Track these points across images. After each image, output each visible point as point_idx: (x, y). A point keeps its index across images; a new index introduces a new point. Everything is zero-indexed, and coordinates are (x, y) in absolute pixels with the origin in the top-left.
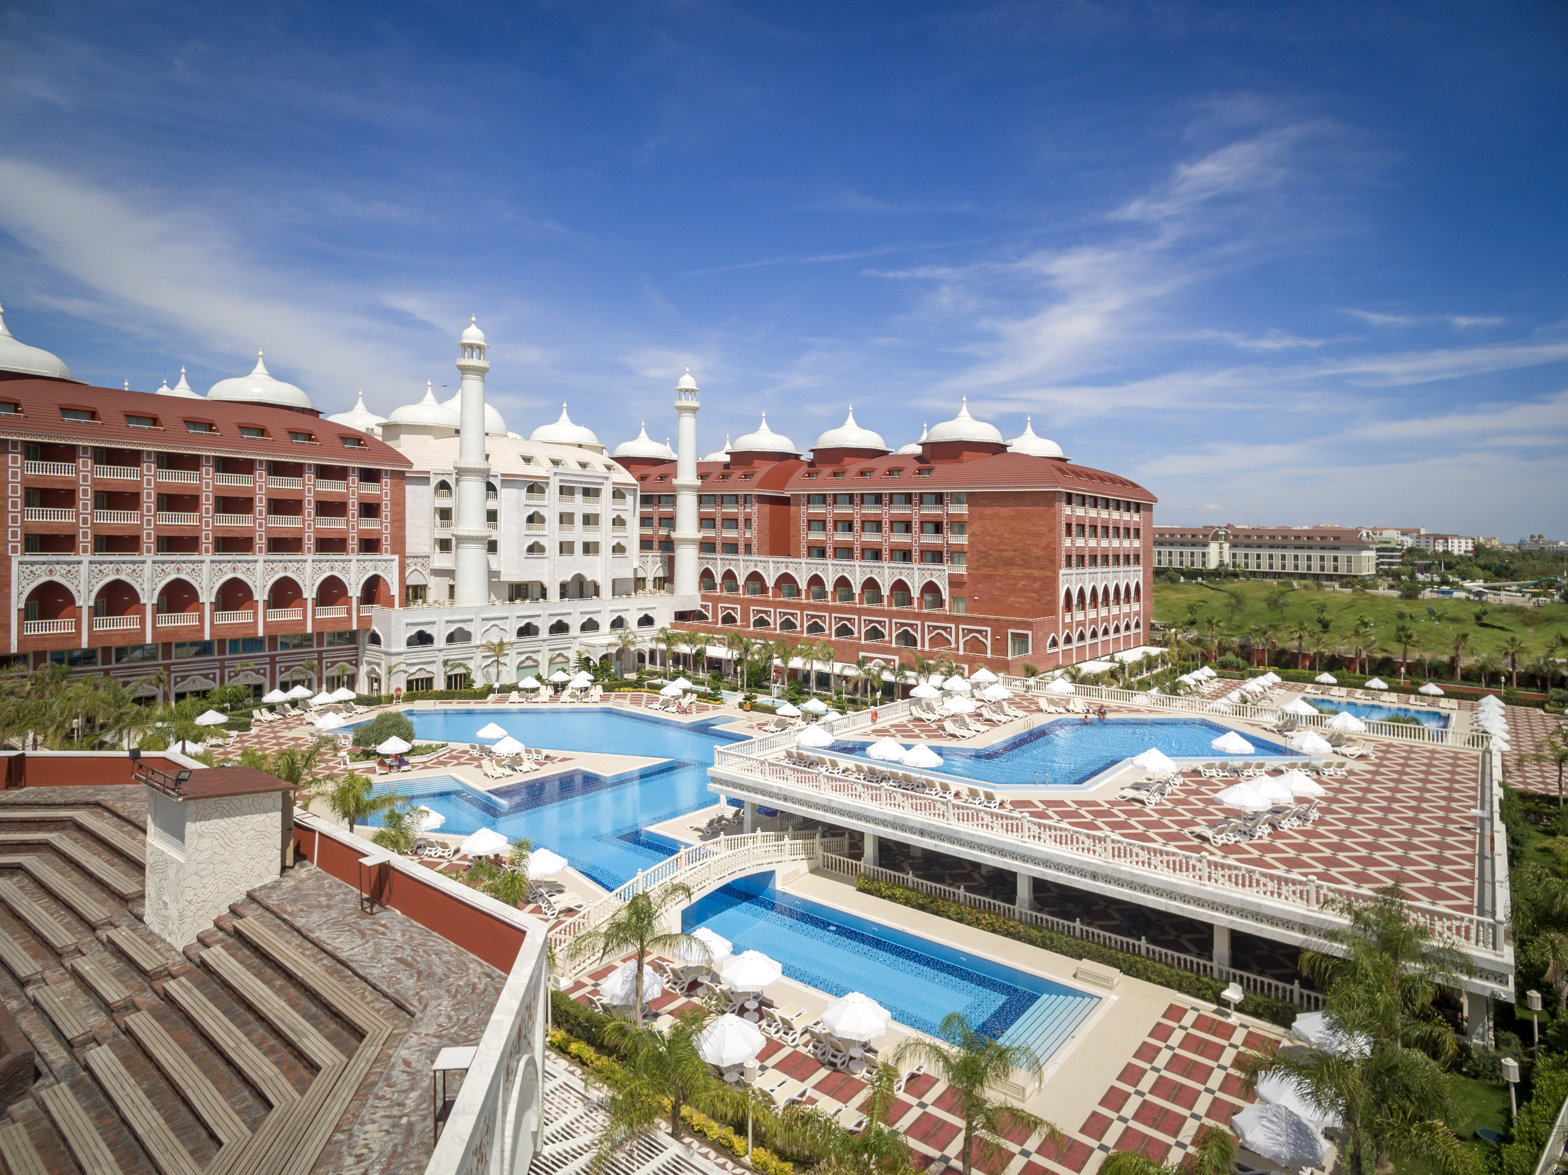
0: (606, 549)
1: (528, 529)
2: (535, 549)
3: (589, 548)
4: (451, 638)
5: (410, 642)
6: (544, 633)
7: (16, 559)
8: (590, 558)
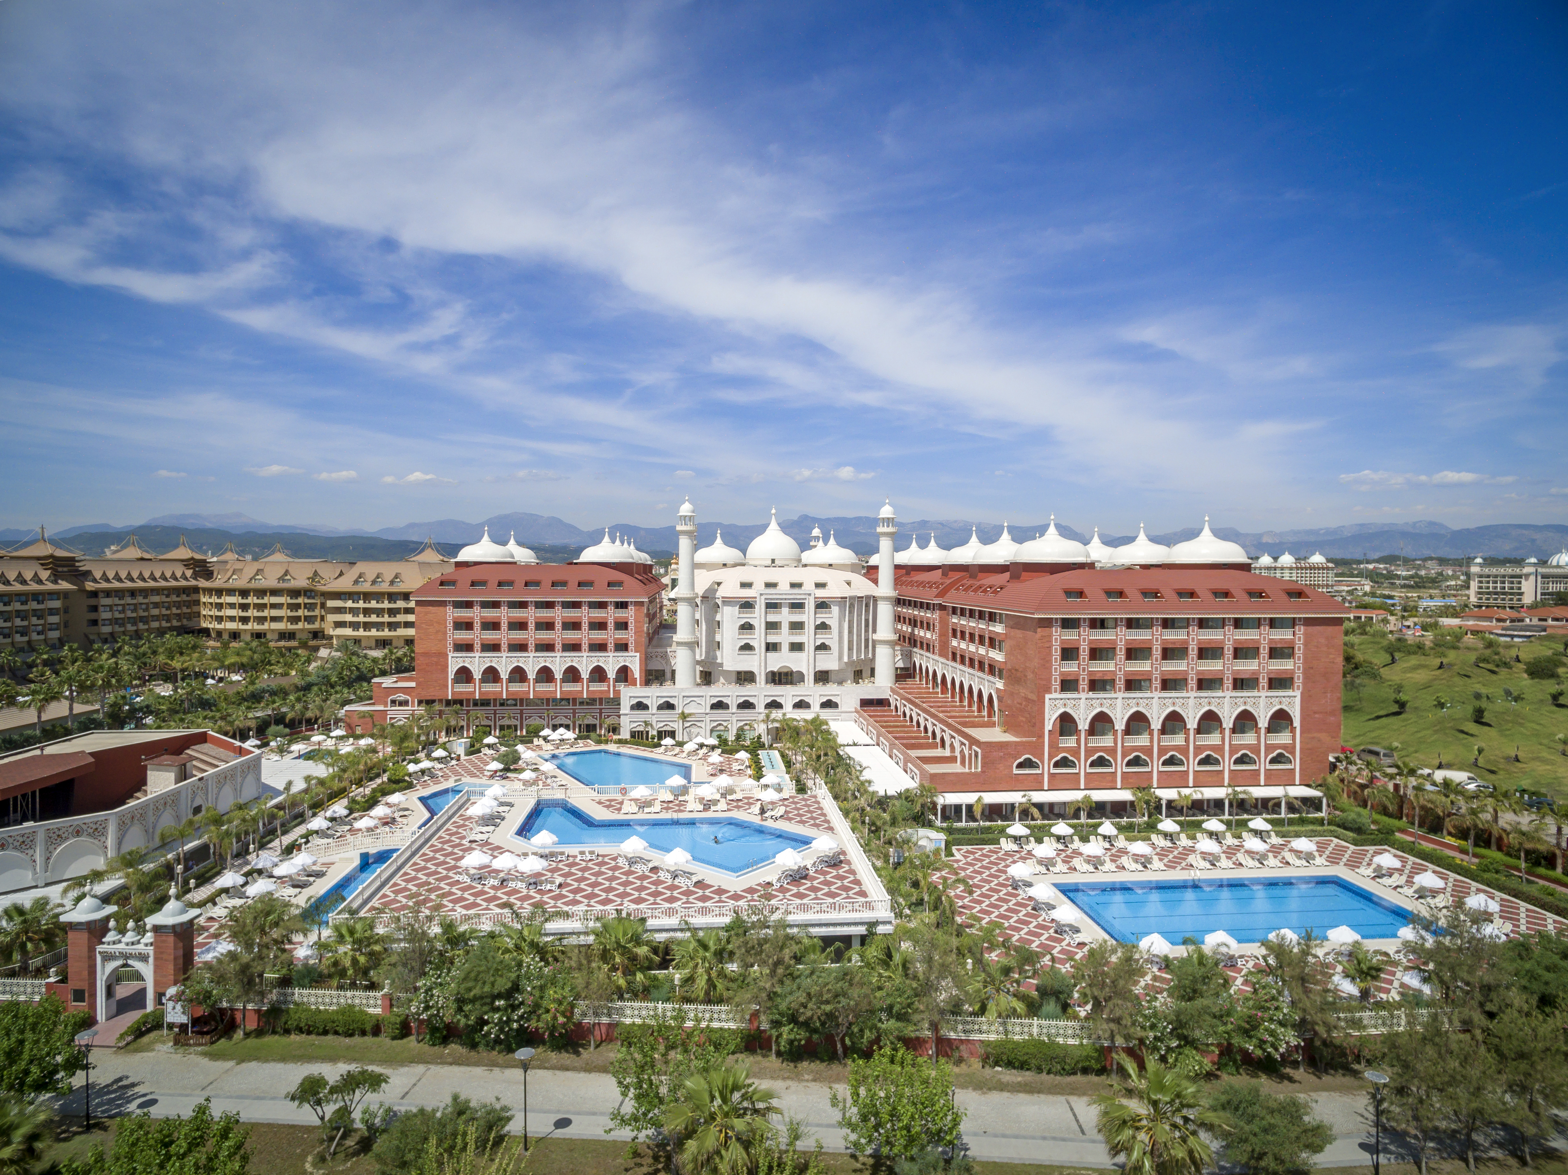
0: (810, 648)
1: (740, 634)
2: (747, 647)
3: (797, 647)
4: (660, 707)
5: (633, 708)
6: (733, 708)
7: (451, 655)
8: (796, 655)
